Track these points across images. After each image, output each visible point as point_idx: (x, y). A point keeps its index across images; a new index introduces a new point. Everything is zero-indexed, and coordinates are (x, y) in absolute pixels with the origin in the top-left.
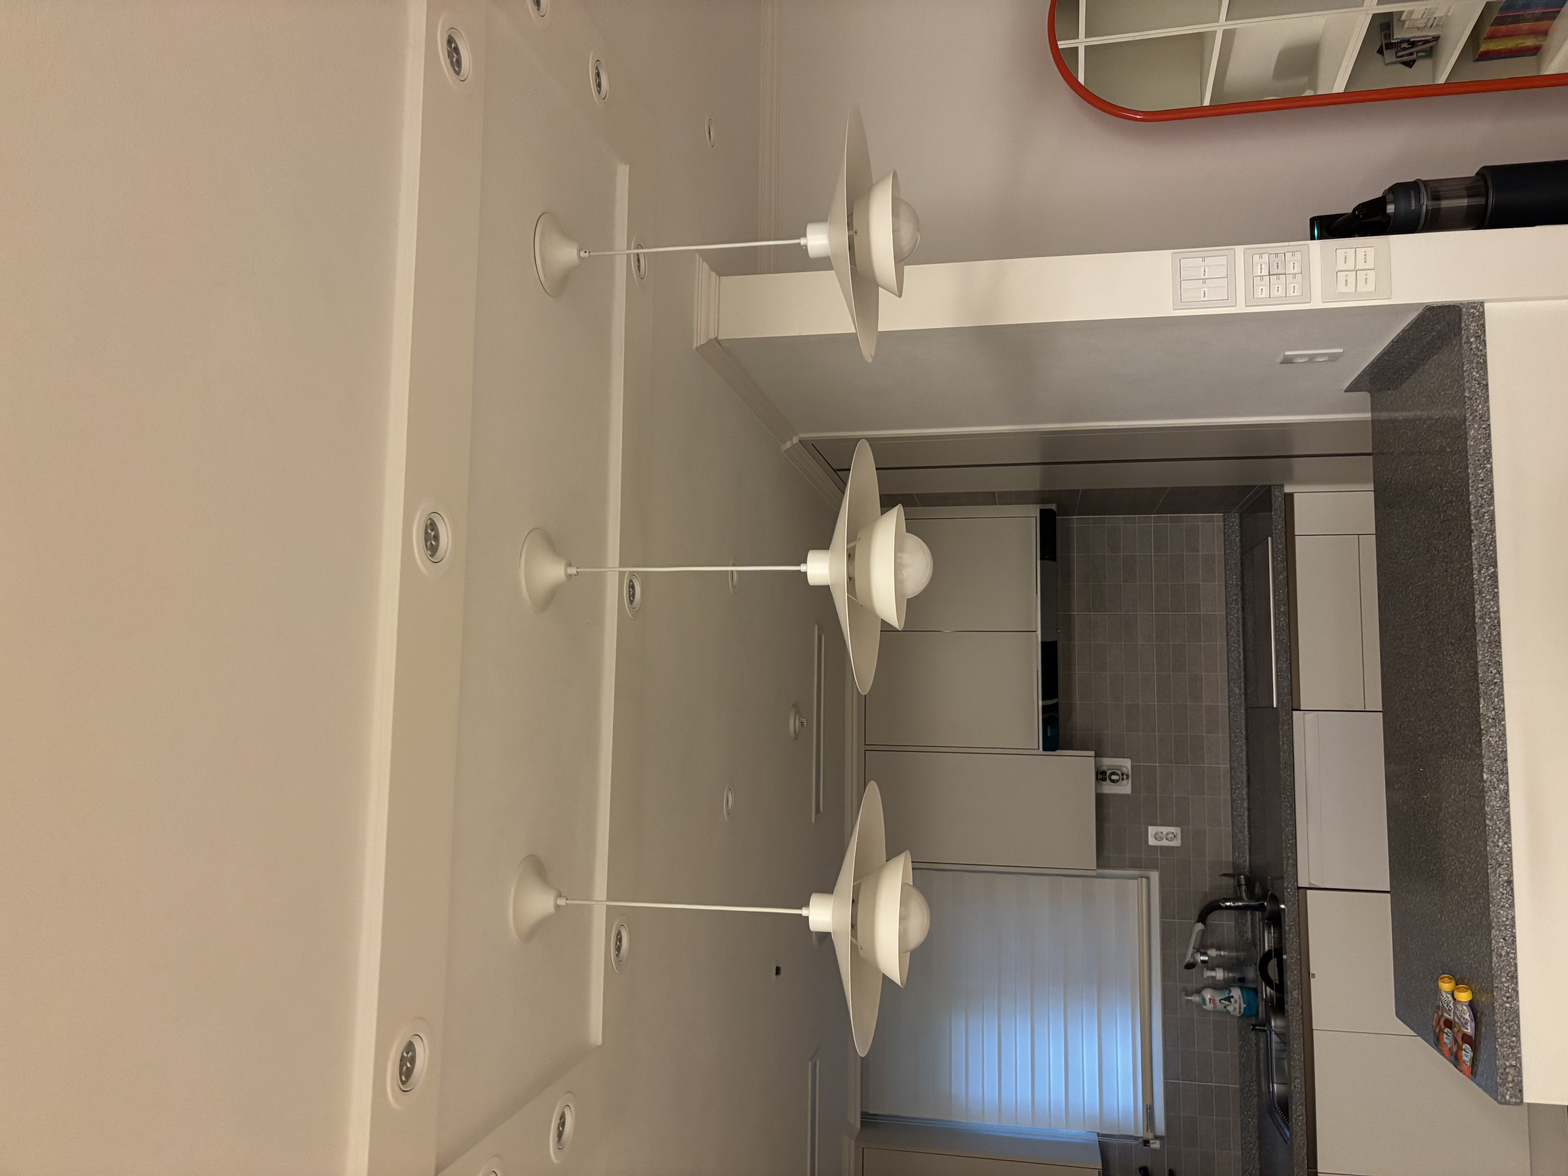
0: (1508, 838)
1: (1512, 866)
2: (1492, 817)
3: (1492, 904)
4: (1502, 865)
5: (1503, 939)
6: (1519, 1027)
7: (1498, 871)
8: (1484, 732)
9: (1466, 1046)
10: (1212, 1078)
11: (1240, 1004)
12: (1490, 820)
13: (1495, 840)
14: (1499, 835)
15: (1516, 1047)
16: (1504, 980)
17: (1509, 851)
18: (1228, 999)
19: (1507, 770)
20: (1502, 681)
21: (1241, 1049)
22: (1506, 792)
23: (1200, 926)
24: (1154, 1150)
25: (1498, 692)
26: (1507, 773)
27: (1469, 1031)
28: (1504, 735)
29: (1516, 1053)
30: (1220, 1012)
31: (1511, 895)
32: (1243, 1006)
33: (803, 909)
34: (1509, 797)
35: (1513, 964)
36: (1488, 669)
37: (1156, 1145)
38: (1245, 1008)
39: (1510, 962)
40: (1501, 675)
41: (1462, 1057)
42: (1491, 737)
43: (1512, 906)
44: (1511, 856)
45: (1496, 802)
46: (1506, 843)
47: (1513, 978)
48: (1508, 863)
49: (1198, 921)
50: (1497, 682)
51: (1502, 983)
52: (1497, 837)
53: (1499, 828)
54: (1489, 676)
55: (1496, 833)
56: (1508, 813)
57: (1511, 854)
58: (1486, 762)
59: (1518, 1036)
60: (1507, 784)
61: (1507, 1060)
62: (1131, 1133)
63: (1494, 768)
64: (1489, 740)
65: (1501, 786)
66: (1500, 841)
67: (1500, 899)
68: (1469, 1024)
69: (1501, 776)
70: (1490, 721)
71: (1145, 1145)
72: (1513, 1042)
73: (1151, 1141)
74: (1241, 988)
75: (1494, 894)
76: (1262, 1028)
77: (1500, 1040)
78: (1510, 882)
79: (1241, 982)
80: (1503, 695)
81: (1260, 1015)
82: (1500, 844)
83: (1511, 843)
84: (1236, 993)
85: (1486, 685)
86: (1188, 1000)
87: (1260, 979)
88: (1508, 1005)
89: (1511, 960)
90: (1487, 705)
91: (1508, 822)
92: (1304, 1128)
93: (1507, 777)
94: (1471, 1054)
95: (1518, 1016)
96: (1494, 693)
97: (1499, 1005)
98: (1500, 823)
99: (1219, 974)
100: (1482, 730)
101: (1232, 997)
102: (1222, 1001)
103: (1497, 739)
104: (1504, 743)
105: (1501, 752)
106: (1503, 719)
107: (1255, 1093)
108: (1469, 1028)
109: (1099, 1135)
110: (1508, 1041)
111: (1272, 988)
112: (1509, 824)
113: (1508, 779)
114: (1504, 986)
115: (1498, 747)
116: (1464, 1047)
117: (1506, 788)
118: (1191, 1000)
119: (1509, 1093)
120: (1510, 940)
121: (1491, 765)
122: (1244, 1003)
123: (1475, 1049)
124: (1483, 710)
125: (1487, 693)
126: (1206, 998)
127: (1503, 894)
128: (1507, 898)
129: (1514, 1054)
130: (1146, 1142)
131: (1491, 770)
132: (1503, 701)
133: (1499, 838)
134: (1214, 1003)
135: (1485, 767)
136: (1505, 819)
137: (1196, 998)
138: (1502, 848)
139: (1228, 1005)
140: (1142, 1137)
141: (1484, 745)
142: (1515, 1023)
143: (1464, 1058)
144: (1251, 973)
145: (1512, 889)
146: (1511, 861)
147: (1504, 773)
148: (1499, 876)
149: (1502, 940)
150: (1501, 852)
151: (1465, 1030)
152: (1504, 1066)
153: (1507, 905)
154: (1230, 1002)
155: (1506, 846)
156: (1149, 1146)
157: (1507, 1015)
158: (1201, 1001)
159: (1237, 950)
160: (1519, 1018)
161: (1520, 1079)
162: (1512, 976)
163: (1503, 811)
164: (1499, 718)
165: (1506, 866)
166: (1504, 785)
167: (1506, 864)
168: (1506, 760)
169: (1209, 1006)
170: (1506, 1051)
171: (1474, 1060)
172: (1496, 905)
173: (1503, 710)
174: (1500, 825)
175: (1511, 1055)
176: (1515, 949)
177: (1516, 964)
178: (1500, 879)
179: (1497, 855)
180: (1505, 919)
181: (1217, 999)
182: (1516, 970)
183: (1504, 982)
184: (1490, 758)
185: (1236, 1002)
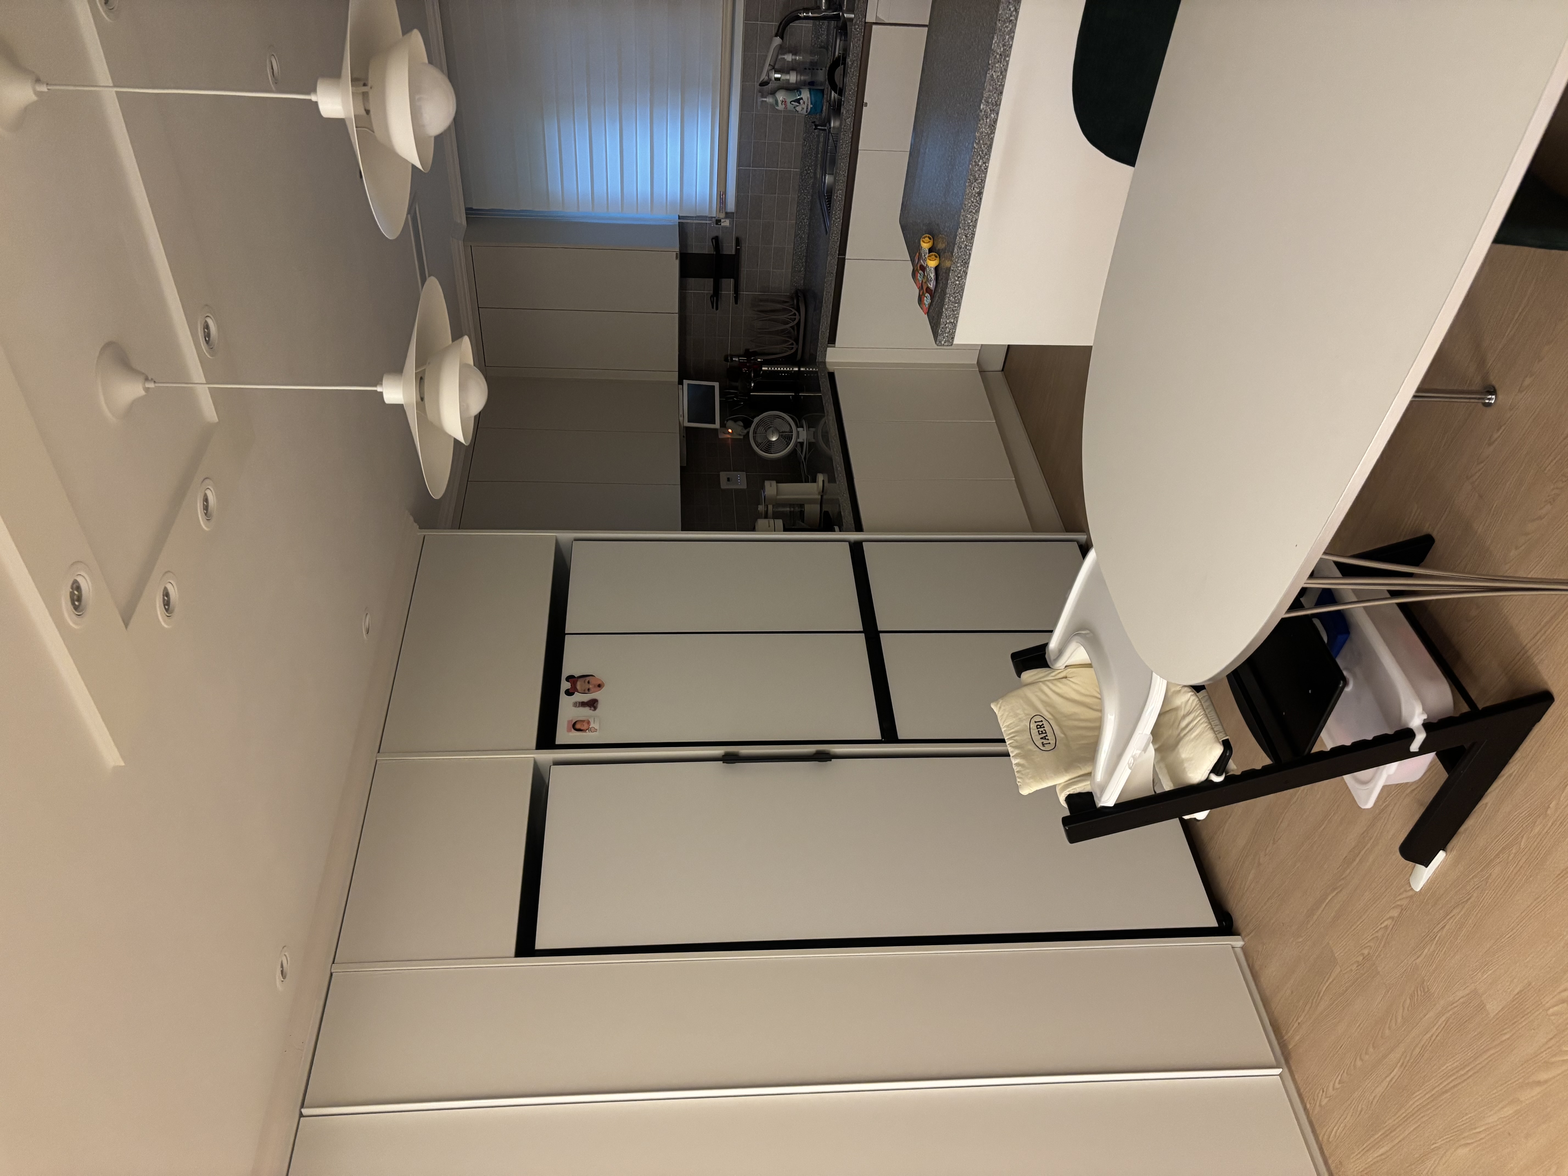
0: (987, 159)
1: (985, 181)
2: (979, 141)
3: (963, 210)
4: (977, 180)
5: (966, 236)
6: (962, 297)
7: (973, 185)
8: (990, 67)
9: (927, 295)
10: (778, 164)
11: (808, 105)
12: (977, 144)
13: (977, 161)
14: (981, 156)
15: (956, 310)
16: (959, 265)
17: (985, 169)
18: (798, 101)
19: (1001, 102)
20: (1016, 19)
21: (805, 140)
22: (995, 121)
23: (777, 41)
24: (725, 227)
25: (1011, 29)
26: (1000, 105)
27: (931, 286)
28: (1006, 70)
29: (956, 314)
30: (790, 111)
31: (979, 204)
32: (810, 106)
33: (378, 386)
34: (996, 125)
35: (968, 253)
36: (1008, 7)
37: (726, 223)
38: (811, 108)
39: (967, 253)
40: (1017, 13)
41: (924, 300)
42: (994, 72)
43: (978, 211)
44: (986, 173)
45: (985, 129)
46: (984, 163)
47: (966, 264)
48: (982, 178)
49: (776, 35)
50: (1012, 20)
51: (957, 267)
52: (979, 157)
53: (982, 151)
54: (1006, 13)
55: (980, 154)
56: (992, 139)
57: (987, 171)
58: (986, 95)
59: (960, 303)
60: (998, 114)
61: (948, 319)
62: (707, 214)
63: (991, 100)
64: (992, 74)
65: (992, 115)
66: (981, 161)
67: (970, 206)
68: (932, 282)
69: (995, 107)
70: (998, 56)
71: (717, 224)
72: (956, 307)
73: (722, 221)
74: (810, 90)
75: (966, 203)
76: (822, 128)
77: (946, 306)
78: (980, 194)
79: (811, 84)
80: (1014, 32)
81: (824, 114)
82: (980, 164)
83: (988, 163)
84: (805, 95)
85: (1003, 23)
86: (763, 101)
87: (827, 82)
88: (957, 282)
89: (968, 251)
90: (999, 42)
91: (990, 146)
92: (840, 227)
93: (999, 108)
94: (929, 301)
95: (963, 290)
96: (1007, 31)
97: (952, 282)
98: (984, 147)
99: (793, 78)
100: (989, 64)
101: (802, 99)
102: (792, 103)
103: (999, 74)
104: (1004, 77)
105: (1000, 85)
106: (1009, 56)
107: (812, 175)
108: (932, 284)
109: (680, 217)
110: (952, 306)
111: (836, 92)
112: (991, 148)
113: (999, 110)
114: (958, 269)
115: (998, 81)
116: (926, 295)
117: (996, 117)
118: (766, 101)
119: (944, 340)
120: (970, 236)
121: (989, 97)
122: (811, 104)
123: (932, 298)
124: (995, 46)
125: (1001, 30)
126: (778, 99)
127: (973, 203)
128: (975, 205)
129: (954, 315)
130: (718, 221)
131: (988, 102)
132: (1012, 38)
133: (980, 158)
134: (786, 105)
135: (984, 98)
136: (988, 143)
137: (769, 100)
138: (981, 166)
139: (797, 106)
140: (715, 217)
141: (987, 79)
142: (960, 294)
143: (925, 302)
144: (821, 76)
145: (981, 199)
146: (985, 177)
147: (998, 104)
148: (974, 189)
149: (964, 237)
150: (979, 170)
151: (929, 285)
152: (945, 323)
153: (974, 211)
154: (800, 103)
155: (984, 165)
156: (721, 224)
157: (955, 289)
158: (774, 103)
159: (812, 53)
160: (963, 291)
161: (954, 330)
162: (966, 263)
163: (989, 137)
164: (1006, 55)
165: (980, 181)
166: (995, 114)
167: (981, 179)
168: (1001, 93)
169: (781, 107)
170: (948, 313)
171: (931, 305)
172: (966, 211)
173: (1011, 47)
174: (984, 149)
175: (952, 316)
176: (972, 244)
177: (970, 254)
178: (974, 192)
179: (976, 172)
180: (970, 221)
181: (788, 101)
182: (969, 258)
183: (958, 267)
184: (989, 91)
185: (804, 103)
